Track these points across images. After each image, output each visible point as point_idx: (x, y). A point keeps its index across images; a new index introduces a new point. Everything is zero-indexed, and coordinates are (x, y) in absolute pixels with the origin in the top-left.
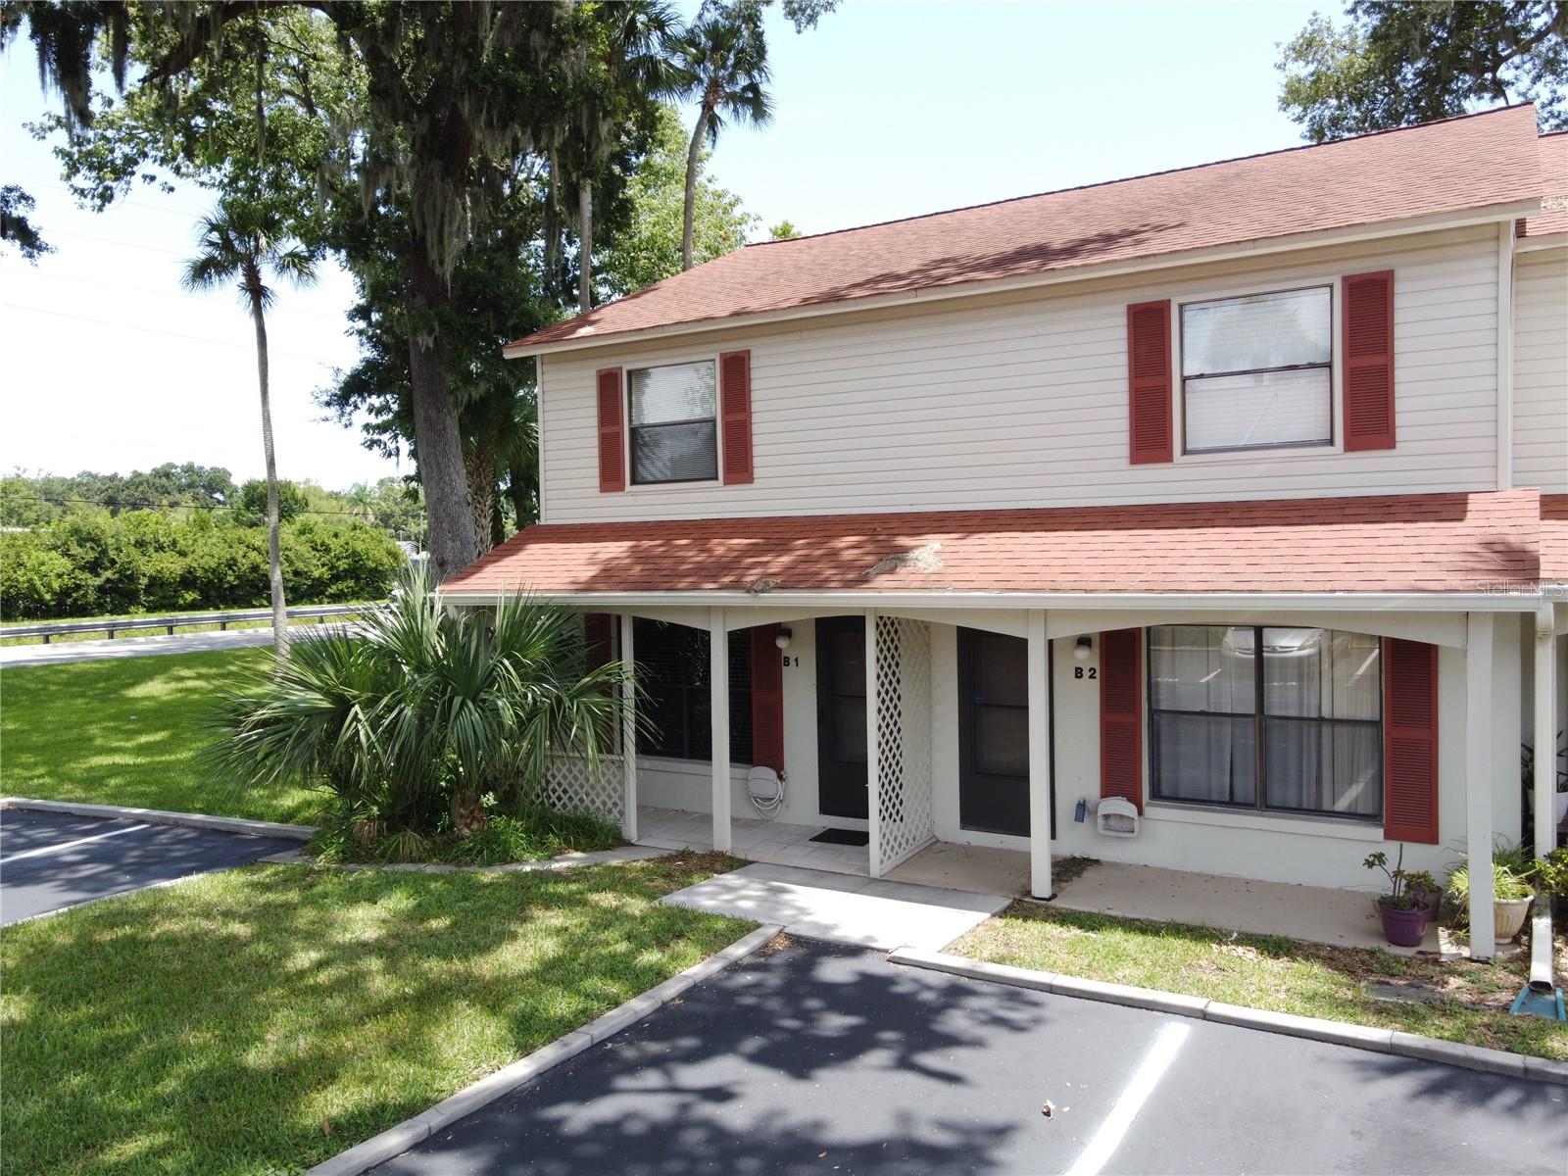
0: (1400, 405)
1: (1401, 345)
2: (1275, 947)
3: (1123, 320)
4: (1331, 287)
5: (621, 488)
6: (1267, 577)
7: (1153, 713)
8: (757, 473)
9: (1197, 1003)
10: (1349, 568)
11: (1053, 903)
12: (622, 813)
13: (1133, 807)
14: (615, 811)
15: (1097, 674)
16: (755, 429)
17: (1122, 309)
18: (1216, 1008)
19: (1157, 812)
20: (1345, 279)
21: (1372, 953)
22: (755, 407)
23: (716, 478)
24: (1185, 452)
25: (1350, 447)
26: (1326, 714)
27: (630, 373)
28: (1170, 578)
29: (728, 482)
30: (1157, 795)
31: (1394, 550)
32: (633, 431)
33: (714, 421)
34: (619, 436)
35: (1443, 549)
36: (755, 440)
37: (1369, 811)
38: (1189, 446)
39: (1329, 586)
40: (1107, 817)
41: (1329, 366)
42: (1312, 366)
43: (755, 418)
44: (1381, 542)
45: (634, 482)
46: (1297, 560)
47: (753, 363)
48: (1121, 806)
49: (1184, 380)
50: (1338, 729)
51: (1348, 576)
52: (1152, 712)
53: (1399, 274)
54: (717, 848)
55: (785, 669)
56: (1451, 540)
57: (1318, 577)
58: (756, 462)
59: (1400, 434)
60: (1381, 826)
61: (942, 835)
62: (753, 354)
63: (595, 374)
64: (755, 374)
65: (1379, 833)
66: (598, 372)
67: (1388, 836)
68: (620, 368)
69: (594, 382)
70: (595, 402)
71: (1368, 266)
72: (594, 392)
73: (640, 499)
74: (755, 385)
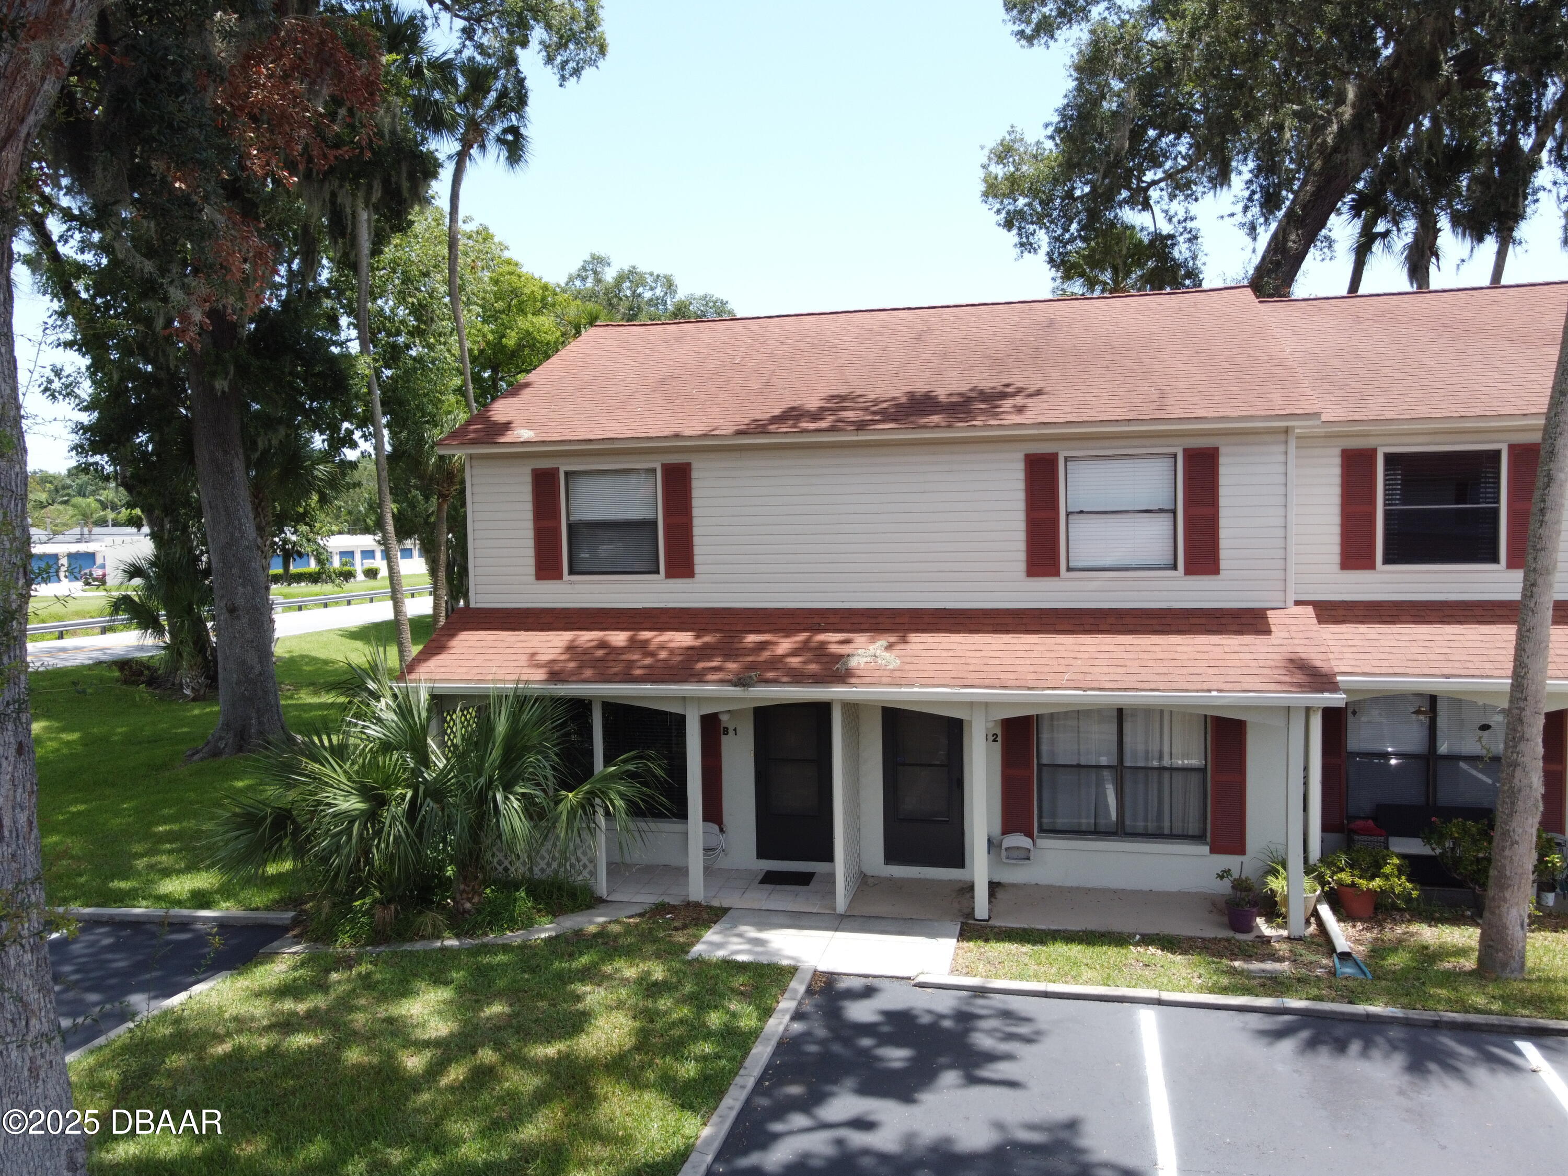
0: (1224, 543)
1: (1223, 501)
2: (1170, 944)
3: (1021, 465)
4: (1175, 456)
5: (560, 577)
6: (1157, 678)
7: (1040, 766)
8: (698, 569)
9: (1153, 993)
10: (1210, 671)
11: (991, 923)
12: (593, 874)
13: (1030, 840)
14: (585, 873)
15: (999, 739)
16: (696, 531)
17: (1021, 456)
18: (1166, 996)
19: (1046, 843)
20: (1185, 450)
21: (1228, 940)
22: (695, 512)
23: (658, 572)
24: (1069, 569)
25: (1188, 572)
26: (1166, 762)
27: (567, 474)
28: (1089, 677)
29: (669, 575)
30: (1042, 830)
31: (1236, 656)
32: (570, 526)
33: (654, 523)
34: (558, 529)
35: (1269, 656)
36: (697, 540)
37: (1197, 833)
38: (1072, 564)
39: (1205, 687)
40: (1007, 849)
41: (1174, 512)
42: (1161, 511)
43: (696, 522)
44: (1226, 649)
45: (571, 572)
46: (1174, 663)
47: (695, 474)
48: (1018, 840)
49: (1068, 514)
50: (1175, 774)
51: (1215, 678)
52: (1038, 764)
53: (1222, 450)
54: (693, 898)
55: (724, 739)
56: (1271, 649)
57: (1194, 678)
58: (697, 559)
59: (1223, 564)
60: (1207, 844)
61: (869, 871)
62: (695, 466)
63: (530, 472)
64: (695, 484)
65: (1206, 849)
66: (533, 470)
67: (1212, 851)
68: (558, 469)
69: (528, 479)
70: (529, 497)
71: (1201, 443)
72: (529, 488)
73: (578, 587)
74: (696, 493)
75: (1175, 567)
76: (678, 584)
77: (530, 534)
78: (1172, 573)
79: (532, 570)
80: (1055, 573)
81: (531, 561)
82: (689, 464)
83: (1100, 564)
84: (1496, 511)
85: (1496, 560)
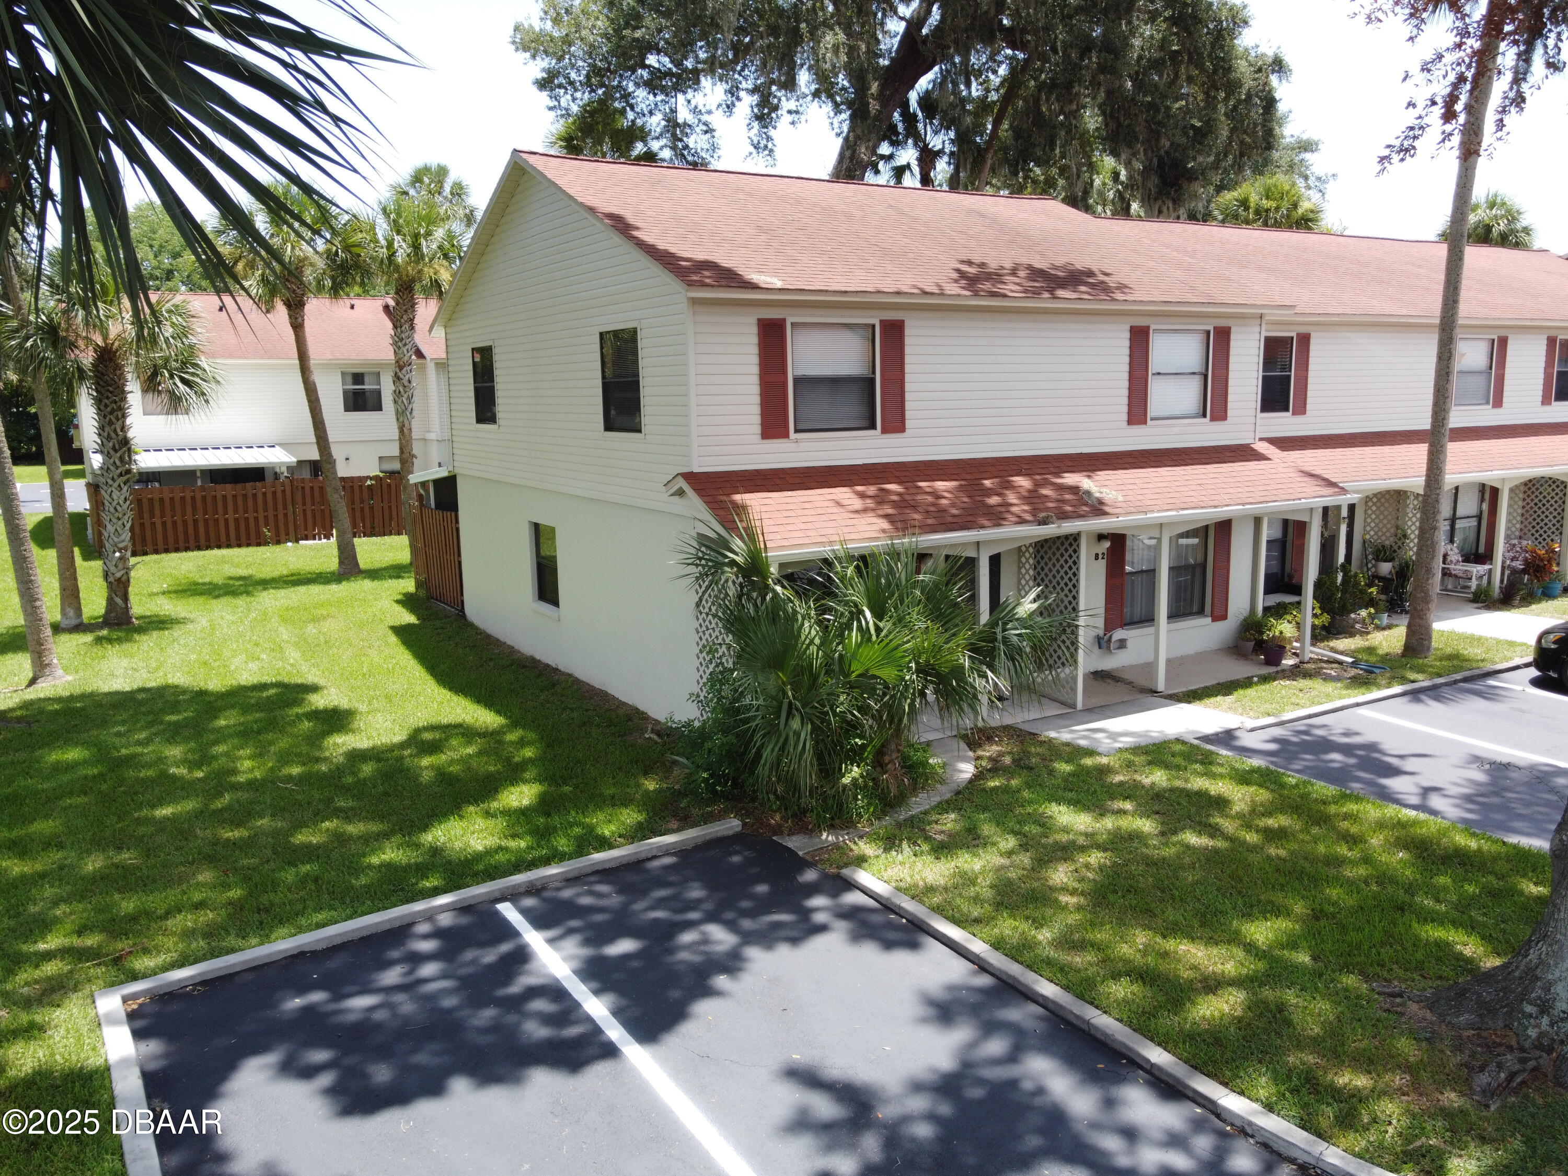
0: (1230, 397)
1: (1231, 366)
3: (1127, 335)
4: (1208, 332)
5: (786, 435)
8: (908, 424)
15: (1106, 556)
16: (908, 386)
17: (1128, 326)
19: (1134, 632)
20: (1214, 328)
22: (907, 369)
23: (875, 428)
24: (1151, 419)
25: (1213, 419)
27: (794, 325)
29: (885, 431)
32: (796, 382)
33: (873, 379)
34: (784, 384)
36: (907, 396)
38: (1154, 415)
40: (1115, 642)
41: (1206, 374)
43: (908, 378)
45: (797, 430)
47: (907, 332)
48: (1118, 634)
49: (1153, 375)
53: (1232, 329)
56: (1281, 469)
58: (908, 414)
59: (1229, 413)
60: (1208, 615)
62: (907, 323)
63: (755, 322)
64: (908, 341)
65: (1210, 619)
66: (759, 320)
67: (1213, 620)
68: (784, 320)
69: (754, 330)
70: (755, 350)
71: (1222, 323)
72: (755, 340)
73: (804, 446)
74: (908, 350)
75: (1204, 416)
76: (893, 439)
77: (756, 389)
78: (1203, 420)
79: (757, 429)
80: (1144, 422)
81: (757, 419)
82: (903, 322)
83: (1166, 414)
84: (1289, 377)
85: (1287, 410)
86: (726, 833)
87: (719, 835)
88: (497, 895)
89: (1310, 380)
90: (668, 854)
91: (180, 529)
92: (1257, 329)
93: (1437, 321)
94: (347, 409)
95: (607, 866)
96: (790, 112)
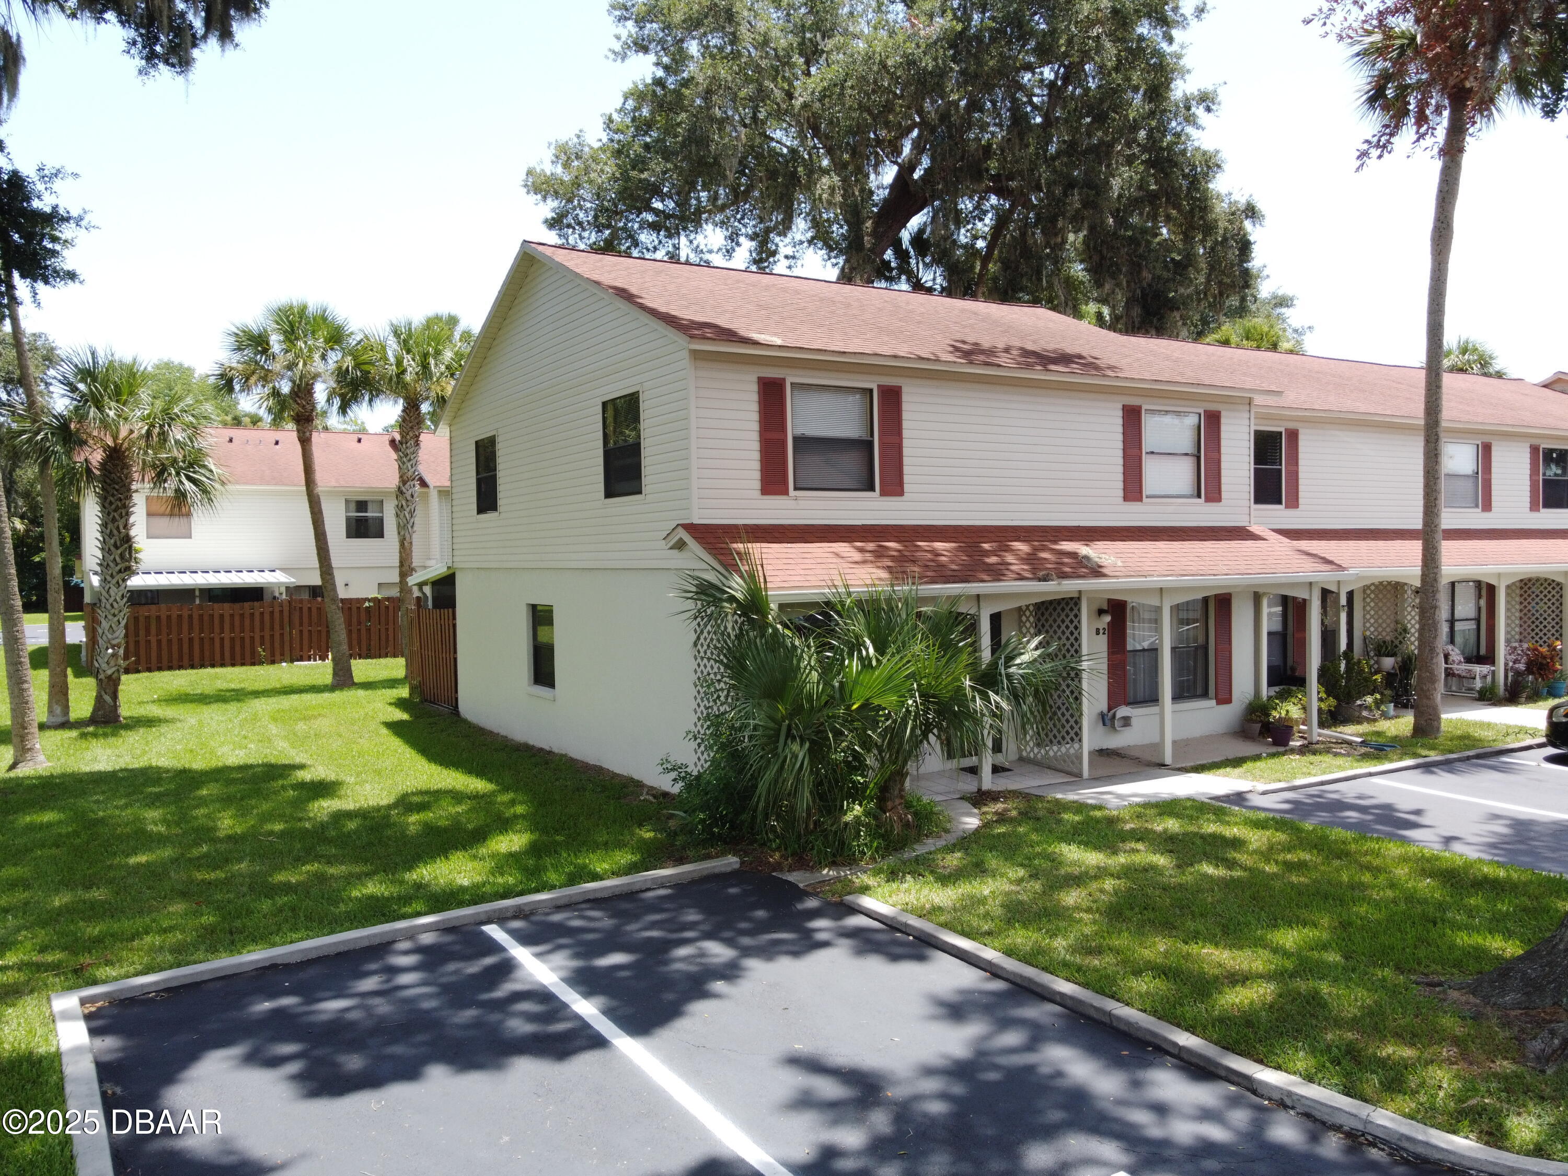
0: (1223, 480)
1: (1223, 450)
3: (1120, 413)
4: (1200, 414)
5: (786, 493)
8: (906, 488)
13: (1130, 710)
16: (904, 451)
17: (1120, 406)
20: (1205, 412)
22: (906, 433)
23: (874, 490)
24: (1147, 496)
25: (1207, 500)
27: (793, 386)
29: (884, 493)
32: (796, 441)
33: (871, 442)
34: (784, 443)
35: (1288, 552)
36: (904, 461)
38: (1149, 493)
40: (1119, 719)
41: (1199, 456)
42: (1186, 454)
43: (906, 443)
45: (797, 488)
47: (904, 400)
48: (1122, 711)
49: (1147, 453)
52: (1128, 650)
53: (1223, 414)
58: (906, 479)
59: (1223, 495)
60: (1213, 699)
62: (904, 390)
63: (755, 380)
64: (905, 407)
65: (1214, 702)
66: (760, 379)
67: (1218, 704)
68: (784, 379)
69: (755, 388)
70: (755, 407)
71: (1213, 407)
72: (755, 397)
73: (802, 503)
74: (905, 415)
75: (1199, 496)
76: (891, 502)
77: (756, 446)
78: (1198, 500)
79: (757, 485)
80: (1139, 499)
81: (757, 475)
82: (900, 387)
83: (1163, 493)
84: (1280, 470)
85: (1280, 502)
86: (723, 870)
87: (717, 871)
88: (483, 918)
89: (1301, 475)
90: (663, 886)
91: (175, 648)
92: (1247, 422)
93: (1422, 422)
94: (349, 535)
95: (599, 895)
96: (787, 257)
